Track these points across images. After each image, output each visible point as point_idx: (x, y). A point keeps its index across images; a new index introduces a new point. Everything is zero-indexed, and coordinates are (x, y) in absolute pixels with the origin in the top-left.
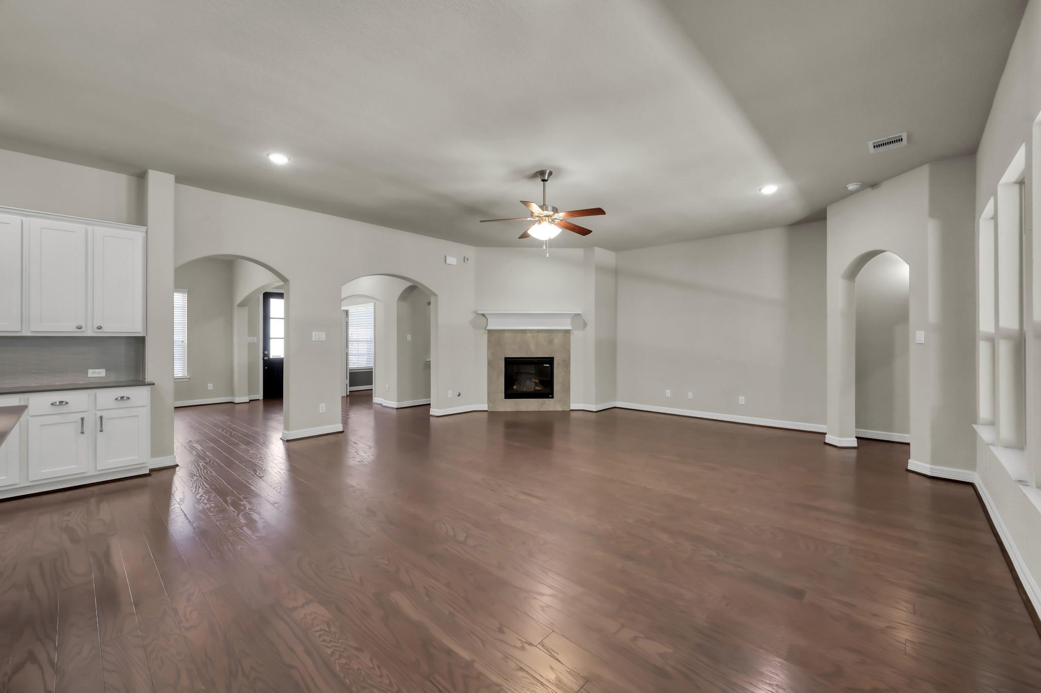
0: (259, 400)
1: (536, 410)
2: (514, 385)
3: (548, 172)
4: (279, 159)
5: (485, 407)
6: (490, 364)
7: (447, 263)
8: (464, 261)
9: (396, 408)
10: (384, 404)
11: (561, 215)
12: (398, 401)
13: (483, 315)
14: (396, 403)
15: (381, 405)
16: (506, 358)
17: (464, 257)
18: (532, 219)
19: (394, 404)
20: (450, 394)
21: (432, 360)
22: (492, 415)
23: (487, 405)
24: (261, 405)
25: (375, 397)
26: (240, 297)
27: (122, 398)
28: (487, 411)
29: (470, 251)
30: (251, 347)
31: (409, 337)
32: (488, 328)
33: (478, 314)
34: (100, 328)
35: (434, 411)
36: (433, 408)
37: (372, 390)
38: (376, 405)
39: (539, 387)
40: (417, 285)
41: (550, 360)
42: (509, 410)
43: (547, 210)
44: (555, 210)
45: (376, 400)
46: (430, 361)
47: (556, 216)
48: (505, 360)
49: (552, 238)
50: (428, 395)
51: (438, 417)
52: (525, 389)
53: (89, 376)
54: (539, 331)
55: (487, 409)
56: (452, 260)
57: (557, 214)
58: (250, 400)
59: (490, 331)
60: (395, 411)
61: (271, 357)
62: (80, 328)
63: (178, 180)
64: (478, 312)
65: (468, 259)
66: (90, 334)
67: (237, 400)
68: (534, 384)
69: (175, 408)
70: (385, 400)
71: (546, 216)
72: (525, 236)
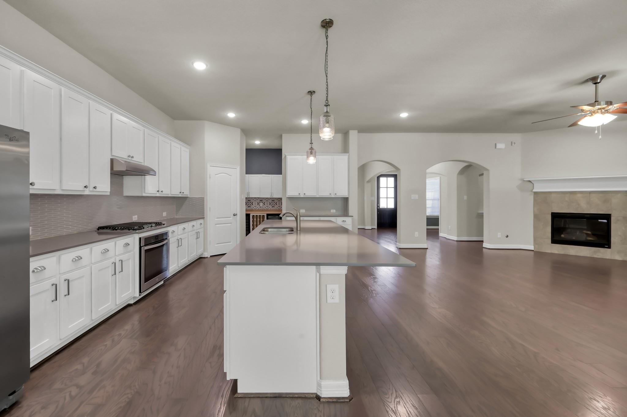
0: (375, 229)
1: (588, 256)
2: (562, 234)
3: (601, 76)
4: (404, 115)
5: (532, 248)
6: (536, 217)
7: (497, 148)
8: (512, 145)
9: (457, 241)
10: (447, 238)
11: (616, 106)
12: (458, 236)
13: (530, 181)
14: (456, 238)
15: (445, 238)
16: (552, 213)
17: (512, 142)
18: (583, 114)
19: (455, 238)
20: (499, 235)
21: (485, 211)
22: (538, 255)
23: (533, 247)
24: (376, 230)
25: (440, 233)
26: (368, 177)
27: (344, 221)
28: (533, 251)
29: (517, 137)
30: (372, 202)
31: (465, 197)
32: (534, 190)
33: (524, 181)
34: (336, 194)
35: (485, 245)
36: (485, 243)
37: (439, 229)
38: (441, 238)
39: (591, 238)
40: (472, 164)
41: (608, 217)
42: (556, 252)
43: (599, 104)
44: (610, 103)
45: (441, 234)
46: (483, 213)
47: (610, 107)
48: (552, 215)
49: (604, 124)
50: (482, 235)
51: (489, 249)
52: (574, 238)
53: (331, 212)
54: (590, 192)
55: (533, 249)
56: (501, 146)
57: (611, 106)
58: (372, 229)
59: (535, 193)
60: (456, 242)
61: (381, 207)
62: (330, 194)
63: (359, 132)
64: (525, 180)
65: (515, 143)
66: (333, 196)
67: (367, 228)
68: (585, 235)
69: (358, 229)
70: (448, 235)
71: (599, 109)
72: (574, 124)
